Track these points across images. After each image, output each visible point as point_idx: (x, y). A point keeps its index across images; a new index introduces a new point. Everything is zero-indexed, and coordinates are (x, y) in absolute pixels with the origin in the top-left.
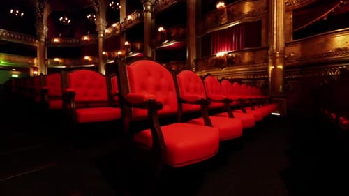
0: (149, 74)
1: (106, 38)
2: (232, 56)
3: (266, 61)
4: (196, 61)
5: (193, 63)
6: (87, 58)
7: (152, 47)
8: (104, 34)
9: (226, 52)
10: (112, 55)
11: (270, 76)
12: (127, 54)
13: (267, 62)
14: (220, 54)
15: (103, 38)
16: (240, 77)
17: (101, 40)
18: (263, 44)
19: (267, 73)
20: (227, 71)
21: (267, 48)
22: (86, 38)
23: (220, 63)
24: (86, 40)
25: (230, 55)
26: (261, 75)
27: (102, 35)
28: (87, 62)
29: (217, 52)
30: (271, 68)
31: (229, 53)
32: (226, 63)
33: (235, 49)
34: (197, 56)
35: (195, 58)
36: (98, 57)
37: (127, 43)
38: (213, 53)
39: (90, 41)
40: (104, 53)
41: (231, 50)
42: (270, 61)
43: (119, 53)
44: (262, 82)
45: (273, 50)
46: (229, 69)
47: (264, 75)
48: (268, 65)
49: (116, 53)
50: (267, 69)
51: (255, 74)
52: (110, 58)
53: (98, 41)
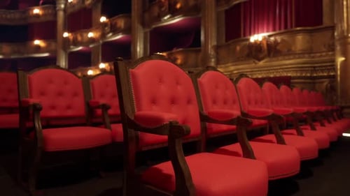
0: (161, 81)
1: (70, 11)
2: (276, 41)
3: (332, 48)
4: (217, 48)
5: (211, 52)
6: (37, 42)
7: (144, 24)
8: (66, 5)
9: (266, 34)
10: (79, 38)
11: (339, 72)
12: (104, 35)
13: (333, 50)
14: (256, 38)
15: (65, 10)
16: (289, 75)
17: (61, 14)
18: (326, 21)
19: (333, 68)
20: (268, 64)
21: (333, 28)
22: (36, 11)
23: (256, 52)
24: (37, 15)
25: (272, 39)
26: (322, 71)
27: (63, 6)
28: (38, 49)
29: (250, 35)
30: (341, 59)
31: (270, 36)
32: (266, 52)
33: (280, 29)
34: (218, 41)
35: (214, 43)
36: (56, 42)
37: (103, 19)
38: (245, 35)
39: (43, 15)
40: (66, 35)
41: (274, 30)
42: (338, 48)
43: (91, 35)
44: (326, 82)
45: (343, 32)
46: (270, 61)
47: (329, 70)
48: (334, 55)
49: (85, 35)
50: (333, 61)
51: (314, 69)
52: (76, 43)
53: (55, 15)
